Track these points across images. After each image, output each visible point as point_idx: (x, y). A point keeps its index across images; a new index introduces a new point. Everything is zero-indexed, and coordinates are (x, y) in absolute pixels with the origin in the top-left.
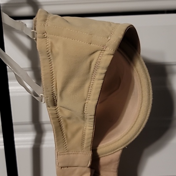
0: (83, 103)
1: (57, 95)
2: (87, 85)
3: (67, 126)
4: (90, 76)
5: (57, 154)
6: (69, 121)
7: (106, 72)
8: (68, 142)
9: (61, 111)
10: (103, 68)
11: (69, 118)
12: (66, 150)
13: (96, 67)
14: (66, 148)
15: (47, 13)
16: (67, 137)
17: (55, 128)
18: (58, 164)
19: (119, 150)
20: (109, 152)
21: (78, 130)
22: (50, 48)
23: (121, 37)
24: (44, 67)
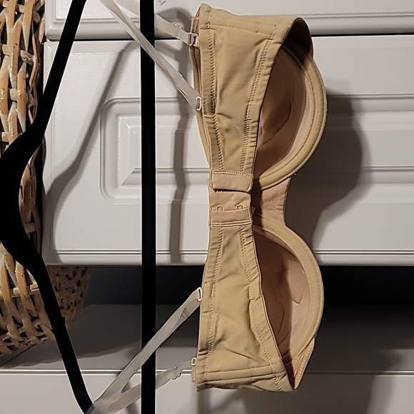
0: (246, 106)
1: (216, 96)
2: (251, 83)
3: (224, 141)
4: (255, 71)
6: (227, 136)
7: (273, 64)
8: (224, 160)
9: (219, 120)
10: (269, 59)
11: (228, 130)
12: (222, 169)
13: (263, 59)
14: (222, 166)
15: (211, 8)
16: (224, 154)
18: (212, 185)
19: (287, 178)
21: (237, 148)
22: (213, 40)
23: (290, 26)
24: (205, 61)
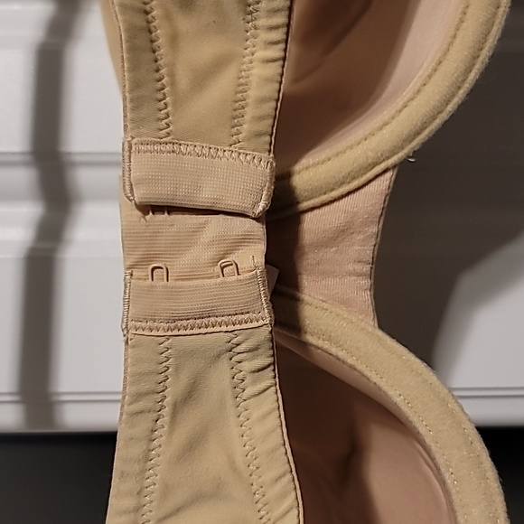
3: (174, 39)
5: (130, 147)
6: (184, 23)
8: (175, 103)
12: (168, 134)
14: (168, 126)
16: (173, 84)
17: (127, 30)
18: (132, 190)
19: (385, 171)
20: (342, 184)
